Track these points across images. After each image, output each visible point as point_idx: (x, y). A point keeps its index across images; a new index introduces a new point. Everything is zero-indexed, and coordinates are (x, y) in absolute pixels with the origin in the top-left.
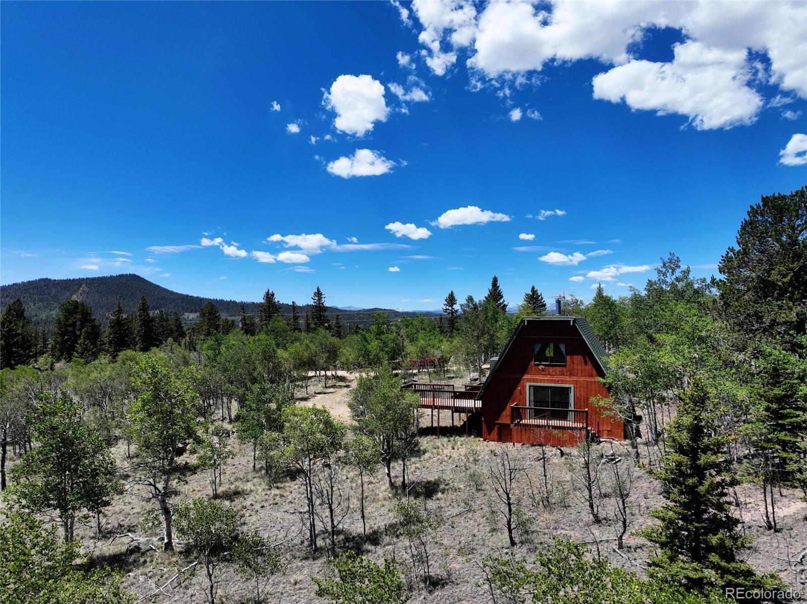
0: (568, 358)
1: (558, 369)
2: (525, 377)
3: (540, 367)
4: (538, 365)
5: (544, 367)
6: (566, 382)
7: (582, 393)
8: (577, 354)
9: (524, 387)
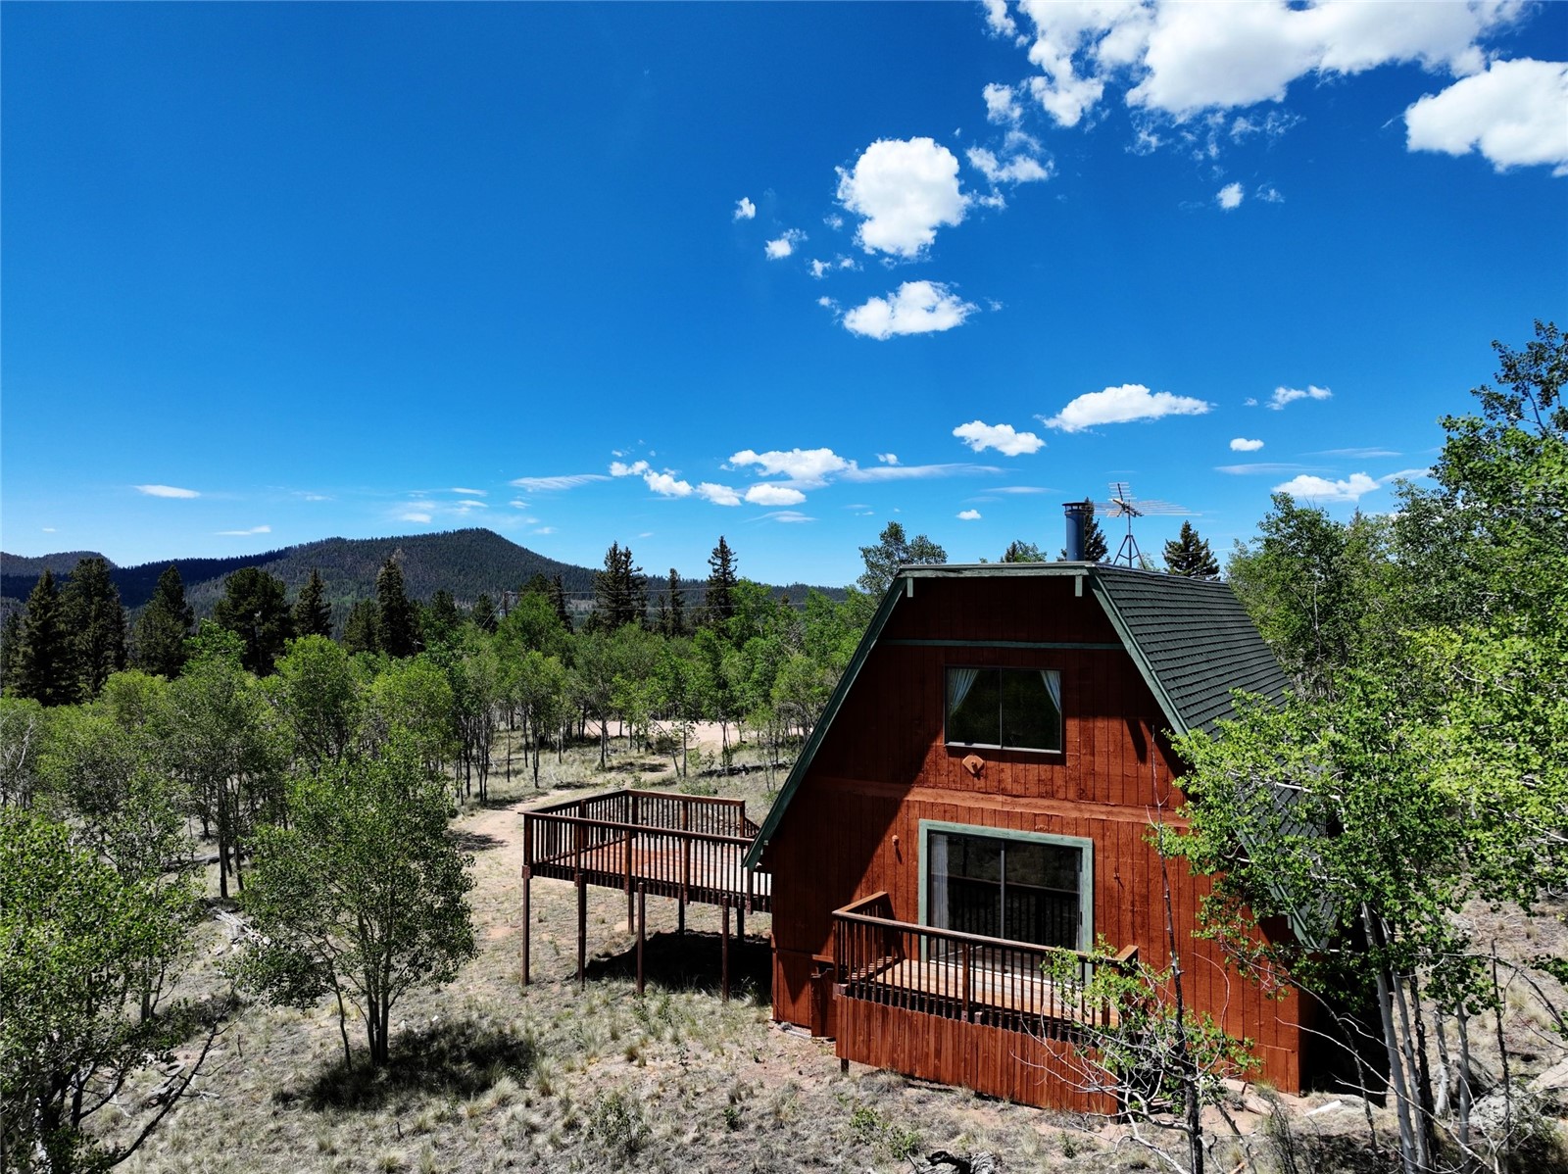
0: (1073, 726)
1: (1034, 769)
2: (917, 795)
3: (970, 761)
4: (962, 753)
5: (980, 761)
6: (1063, 826)
7: (1126, 875)
8: (1108, 714)
9: (910, 834)
